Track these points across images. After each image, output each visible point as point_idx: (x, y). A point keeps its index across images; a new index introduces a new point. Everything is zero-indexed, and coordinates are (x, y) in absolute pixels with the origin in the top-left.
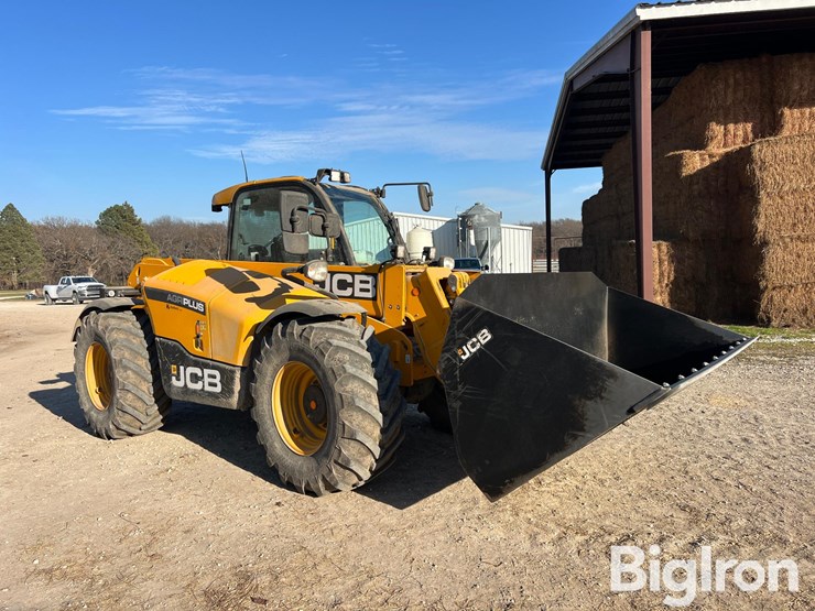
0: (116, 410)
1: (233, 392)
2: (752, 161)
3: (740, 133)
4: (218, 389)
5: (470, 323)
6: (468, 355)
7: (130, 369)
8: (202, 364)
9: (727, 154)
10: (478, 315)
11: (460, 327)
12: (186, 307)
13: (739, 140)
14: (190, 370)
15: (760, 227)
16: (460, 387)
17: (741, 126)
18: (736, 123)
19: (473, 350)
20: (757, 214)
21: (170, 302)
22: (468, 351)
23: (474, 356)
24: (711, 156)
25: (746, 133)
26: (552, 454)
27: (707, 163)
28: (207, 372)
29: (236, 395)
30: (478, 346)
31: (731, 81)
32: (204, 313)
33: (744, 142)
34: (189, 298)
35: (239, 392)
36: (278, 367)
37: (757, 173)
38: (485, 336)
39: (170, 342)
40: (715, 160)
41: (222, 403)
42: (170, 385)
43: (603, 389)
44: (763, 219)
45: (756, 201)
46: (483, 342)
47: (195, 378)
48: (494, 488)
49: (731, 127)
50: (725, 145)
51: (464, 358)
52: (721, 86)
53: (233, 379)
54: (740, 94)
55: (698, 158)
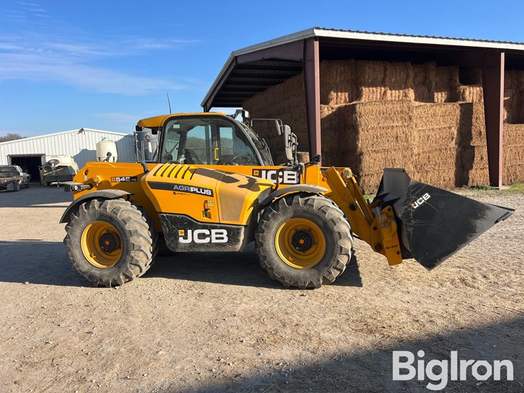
0: (128, 265)
1: (239, 241)
2: (356, 113)
3: (343, 97)
4: (226, 240)
5: (419, 191)
6: (417, 206)
7: (142, 236)
8: (210, 227)
9: (339, 108)
10: (423, 187)
11: (413, 193)
12: (194, 192)
13: (342, 101)
14: (197, 232)
15: (360, 145)
16: (412, 221)
17: (343, 94)
18: (341, 92)
19: (420, 204)
20: (358, 139)
21: (177, 190)
22: (417, 204)
23: (420, 206)
24: (332, 108)
25: (345, 98)
26: (460, 244)
27: (330, 112)
28: (214, 231)
29: (241, 242)
30: (423, 201)
31: (339, 70)
32: (212, 196)
33: (344, 102)
34: (196, 187)
35: (243, 241)
36: (282, 222)
37: (358, 119)
38: (427, 196)
39: (178, 216)
40: (334, 110)
41: (229, 249)
42: (178, 243)
43: (485, 214)
44: (360, 141)
45: (357, 133)
46: (426, 199)
47: (202, 236)
48: (430, 263)
49: (339, 94)
50: (337, 103)
51: (415, 207)
52: (335, 73)
53: (239, 234)
54: (343, 78)
55: (326, 109)
